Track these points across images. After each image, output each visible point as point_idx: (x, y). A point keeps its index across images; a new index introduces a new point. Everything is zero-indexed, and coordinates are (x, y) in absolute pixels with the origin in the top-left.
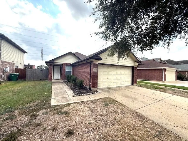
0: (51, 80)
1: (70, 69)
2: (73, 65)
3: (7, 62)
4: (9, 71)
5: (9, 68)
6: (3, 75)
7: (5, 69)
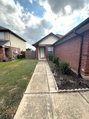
0: (38, 59)
1: (52, 49)
2: (54, 46)
3: (15, 48)
4: (17, 53)
5: (17, 51)
6: (14, 56)
7: (15, 52)
